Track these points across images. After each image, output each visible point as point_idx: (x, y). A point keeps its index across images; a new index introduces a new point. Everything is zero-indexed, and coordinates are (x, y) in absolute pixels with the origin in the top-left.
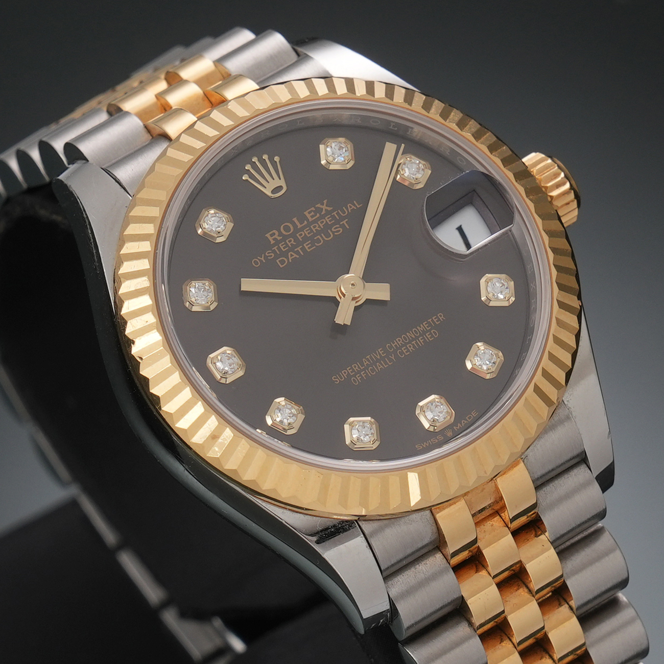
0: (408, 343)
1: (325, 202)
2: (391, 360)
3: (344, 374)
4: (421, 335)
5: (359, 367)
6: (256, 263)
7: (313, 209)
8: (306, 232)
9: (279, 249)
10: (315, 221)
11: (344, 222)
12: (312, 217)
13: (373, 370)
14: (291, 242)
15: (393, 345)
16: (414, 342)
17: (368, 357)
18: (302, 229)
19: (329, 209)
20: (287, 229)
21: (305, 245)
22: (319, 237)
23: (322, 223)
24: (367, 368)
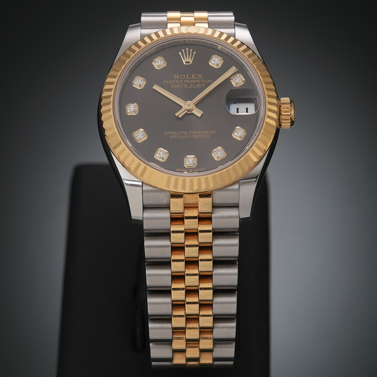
0: (197, 134)
1: (201, 75)
2: (188, 137)
3: (169, 133)
4: (204, 134)
5: (175, 133)
6: (165, 82)
7: (196, 75)
8: (188, 81)
9: (175, 81)
10: (194, 79)
11: (203, 85)
13: (179, 137)
14: (181, 82)
15: (192, 132)
16: (199, 135)
17: (181, 132)
18: (188, 79)
19: (201, 78)
20: (183, 77)
21: (185, 85)
22: (191, 85)
23: (196, 81)
24: (178, 135)
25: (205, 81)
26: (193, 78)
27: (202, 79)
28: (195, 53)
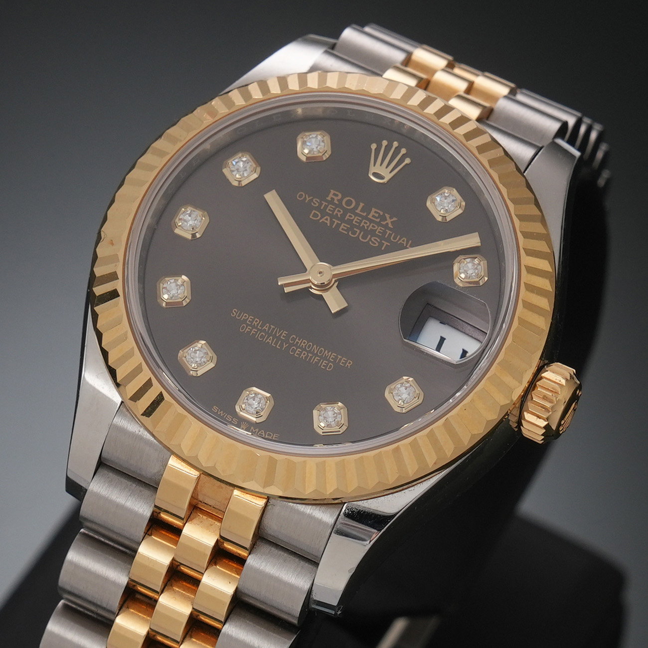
0: (306, 351)
1: (395, 219)
2: (281, 346)
3: (245, 316)
4: (321, 357)
5: (258, 324)
6: (301, 196)
7: (381, 213)
8: (356, 219)
9: (326, 207)
10: (371, 221)
11: (386, 243)
12: (373, 216)
13: (262, 337)
14: (339, 212)
15: (297, 340)
16: (310, 355)
17: (272, 327)
18: (356, 215)
19: (390, 225)
20: (349, 203)
21: (343, 224)
22: (358, 231)
23: (373, 226)
24: (261, 331)
25: (395, 238)
26: (370, 216)
27: (390, 229)
28: (408, 161)
